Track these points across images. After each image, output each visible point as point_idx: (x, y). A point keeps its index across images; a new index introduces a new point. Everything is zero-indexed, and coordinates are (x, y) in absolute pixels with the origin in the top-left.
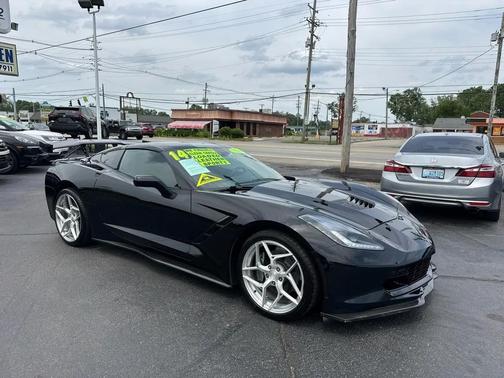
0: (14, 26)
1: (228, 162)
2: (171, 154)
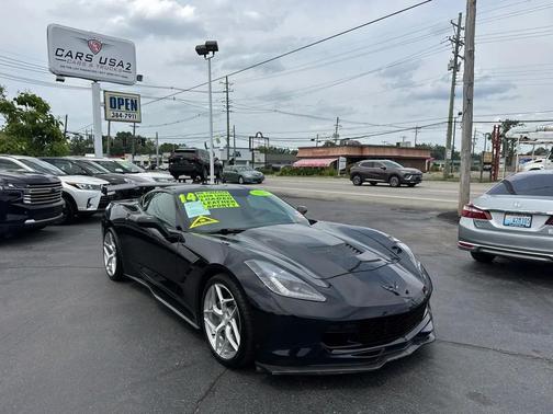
0: (140, 78)
1: (237, 205)
2: (182, 197)
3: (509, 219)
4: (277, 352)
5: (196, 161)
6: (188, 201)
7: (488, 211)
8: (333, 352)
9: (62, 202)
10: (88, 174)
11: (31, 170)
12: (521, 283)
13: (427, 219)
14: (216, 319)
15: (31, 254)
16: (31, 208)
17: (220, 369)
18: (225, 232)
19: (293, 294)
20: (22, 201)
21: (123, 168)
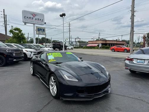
0: (45, 23)
1: (62, 56)
2: (48, 54)
3: (138, 61)
4: (65, 94)
5: (60, 45)
6: (49, 55)
7: (133, 59)
8: (80, 95)
9: (23, 55)
10: (31, 48)
11: (16, 47)
12: (142, 79)
13: (121, 61)
14: (52, 86)
15: (14, 68)
16: (15, 57)
17: (52, 98)
18: (57, 63)
19: (70, 79)
20: (13, 55)
21: (40, 47)
